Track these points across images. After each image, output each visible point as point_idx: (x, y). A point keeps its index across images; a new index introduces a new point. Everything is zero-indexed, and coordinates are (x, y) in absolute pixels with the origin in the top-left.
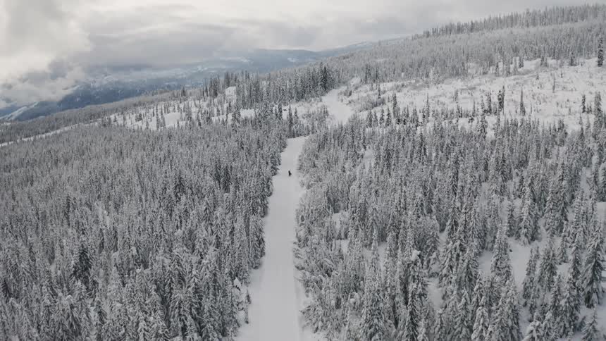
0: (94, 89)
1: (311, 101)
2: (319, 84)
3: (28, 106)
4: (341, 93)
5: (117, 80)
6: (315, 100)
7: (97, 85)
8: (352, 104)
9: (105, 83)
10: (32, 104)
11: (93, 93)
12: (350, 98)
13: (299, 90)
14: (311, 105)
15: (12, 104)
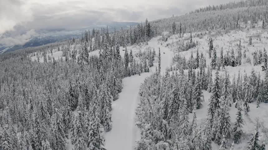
0: (40, 39)
1: (140, 44)
2: (145, 34)
3: (9, 47)
4: (160, 39)
5: (50, 35)
6: (143, 44)
7: (40, 38)
8: (169, 46)
9: (44, 37)
10: (11, 46)
11: (39, 41)
12: (167, 43)
13: (133, 38)
14: (141, 47)
15: (3, 46)
